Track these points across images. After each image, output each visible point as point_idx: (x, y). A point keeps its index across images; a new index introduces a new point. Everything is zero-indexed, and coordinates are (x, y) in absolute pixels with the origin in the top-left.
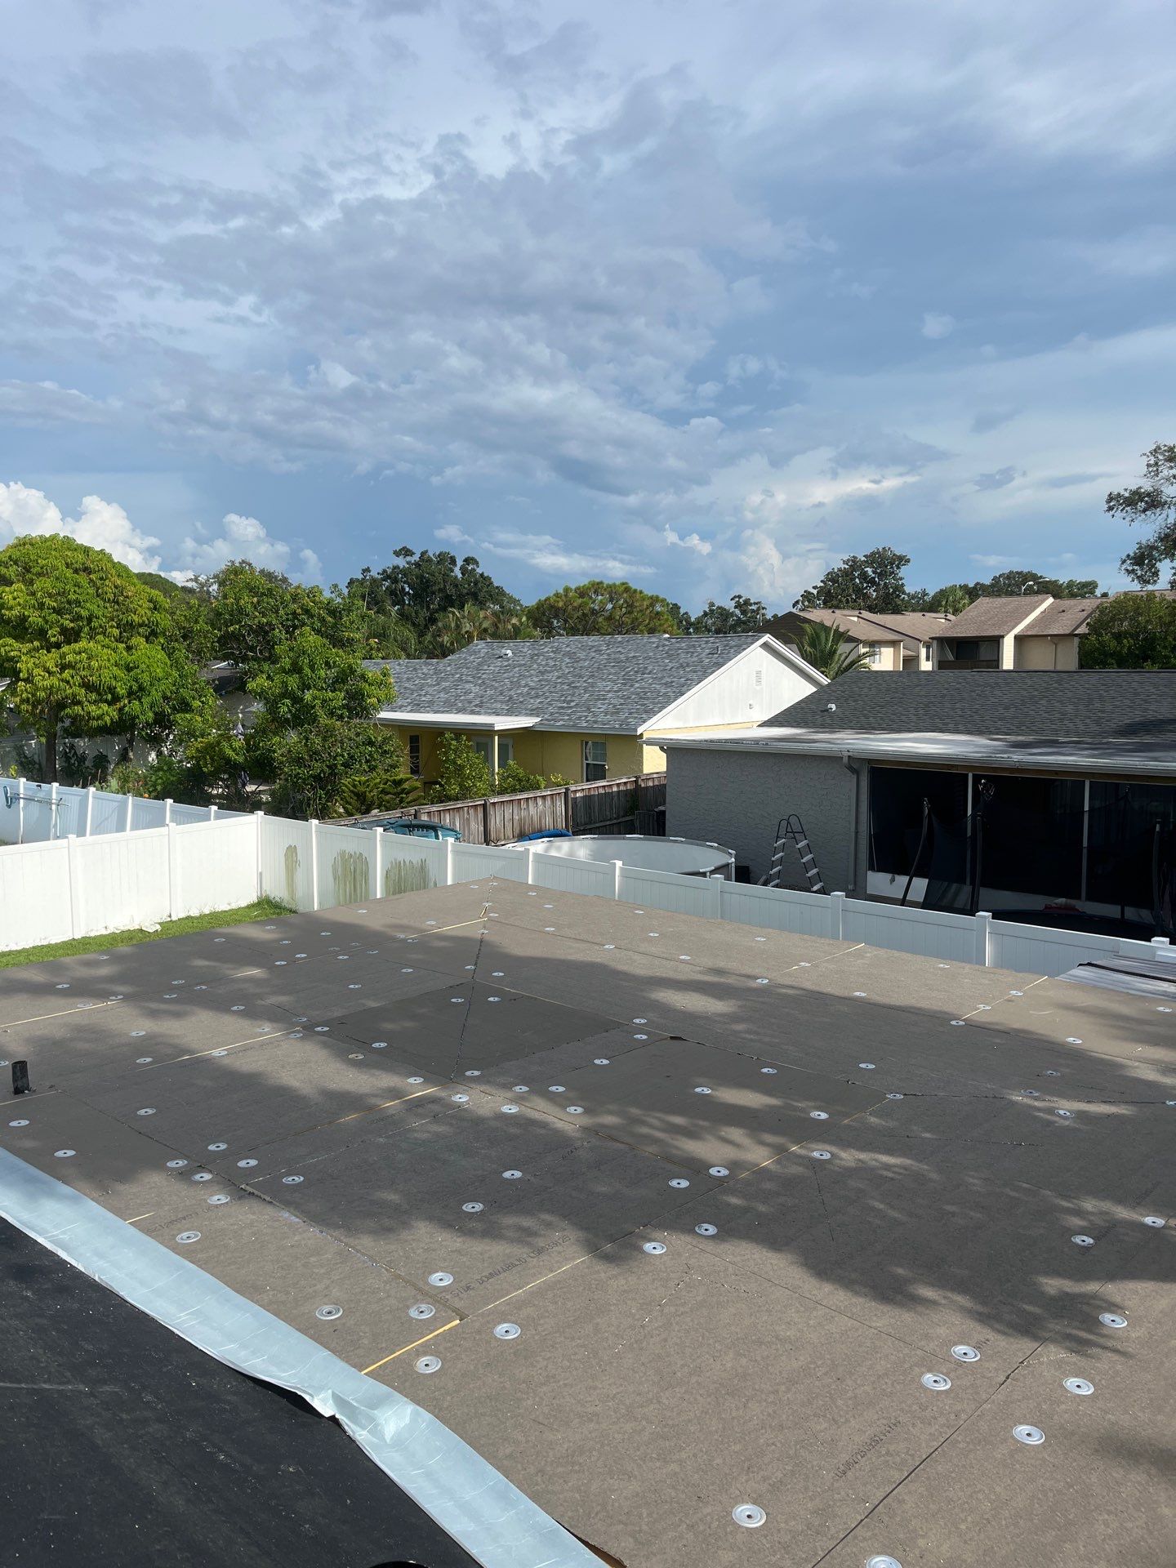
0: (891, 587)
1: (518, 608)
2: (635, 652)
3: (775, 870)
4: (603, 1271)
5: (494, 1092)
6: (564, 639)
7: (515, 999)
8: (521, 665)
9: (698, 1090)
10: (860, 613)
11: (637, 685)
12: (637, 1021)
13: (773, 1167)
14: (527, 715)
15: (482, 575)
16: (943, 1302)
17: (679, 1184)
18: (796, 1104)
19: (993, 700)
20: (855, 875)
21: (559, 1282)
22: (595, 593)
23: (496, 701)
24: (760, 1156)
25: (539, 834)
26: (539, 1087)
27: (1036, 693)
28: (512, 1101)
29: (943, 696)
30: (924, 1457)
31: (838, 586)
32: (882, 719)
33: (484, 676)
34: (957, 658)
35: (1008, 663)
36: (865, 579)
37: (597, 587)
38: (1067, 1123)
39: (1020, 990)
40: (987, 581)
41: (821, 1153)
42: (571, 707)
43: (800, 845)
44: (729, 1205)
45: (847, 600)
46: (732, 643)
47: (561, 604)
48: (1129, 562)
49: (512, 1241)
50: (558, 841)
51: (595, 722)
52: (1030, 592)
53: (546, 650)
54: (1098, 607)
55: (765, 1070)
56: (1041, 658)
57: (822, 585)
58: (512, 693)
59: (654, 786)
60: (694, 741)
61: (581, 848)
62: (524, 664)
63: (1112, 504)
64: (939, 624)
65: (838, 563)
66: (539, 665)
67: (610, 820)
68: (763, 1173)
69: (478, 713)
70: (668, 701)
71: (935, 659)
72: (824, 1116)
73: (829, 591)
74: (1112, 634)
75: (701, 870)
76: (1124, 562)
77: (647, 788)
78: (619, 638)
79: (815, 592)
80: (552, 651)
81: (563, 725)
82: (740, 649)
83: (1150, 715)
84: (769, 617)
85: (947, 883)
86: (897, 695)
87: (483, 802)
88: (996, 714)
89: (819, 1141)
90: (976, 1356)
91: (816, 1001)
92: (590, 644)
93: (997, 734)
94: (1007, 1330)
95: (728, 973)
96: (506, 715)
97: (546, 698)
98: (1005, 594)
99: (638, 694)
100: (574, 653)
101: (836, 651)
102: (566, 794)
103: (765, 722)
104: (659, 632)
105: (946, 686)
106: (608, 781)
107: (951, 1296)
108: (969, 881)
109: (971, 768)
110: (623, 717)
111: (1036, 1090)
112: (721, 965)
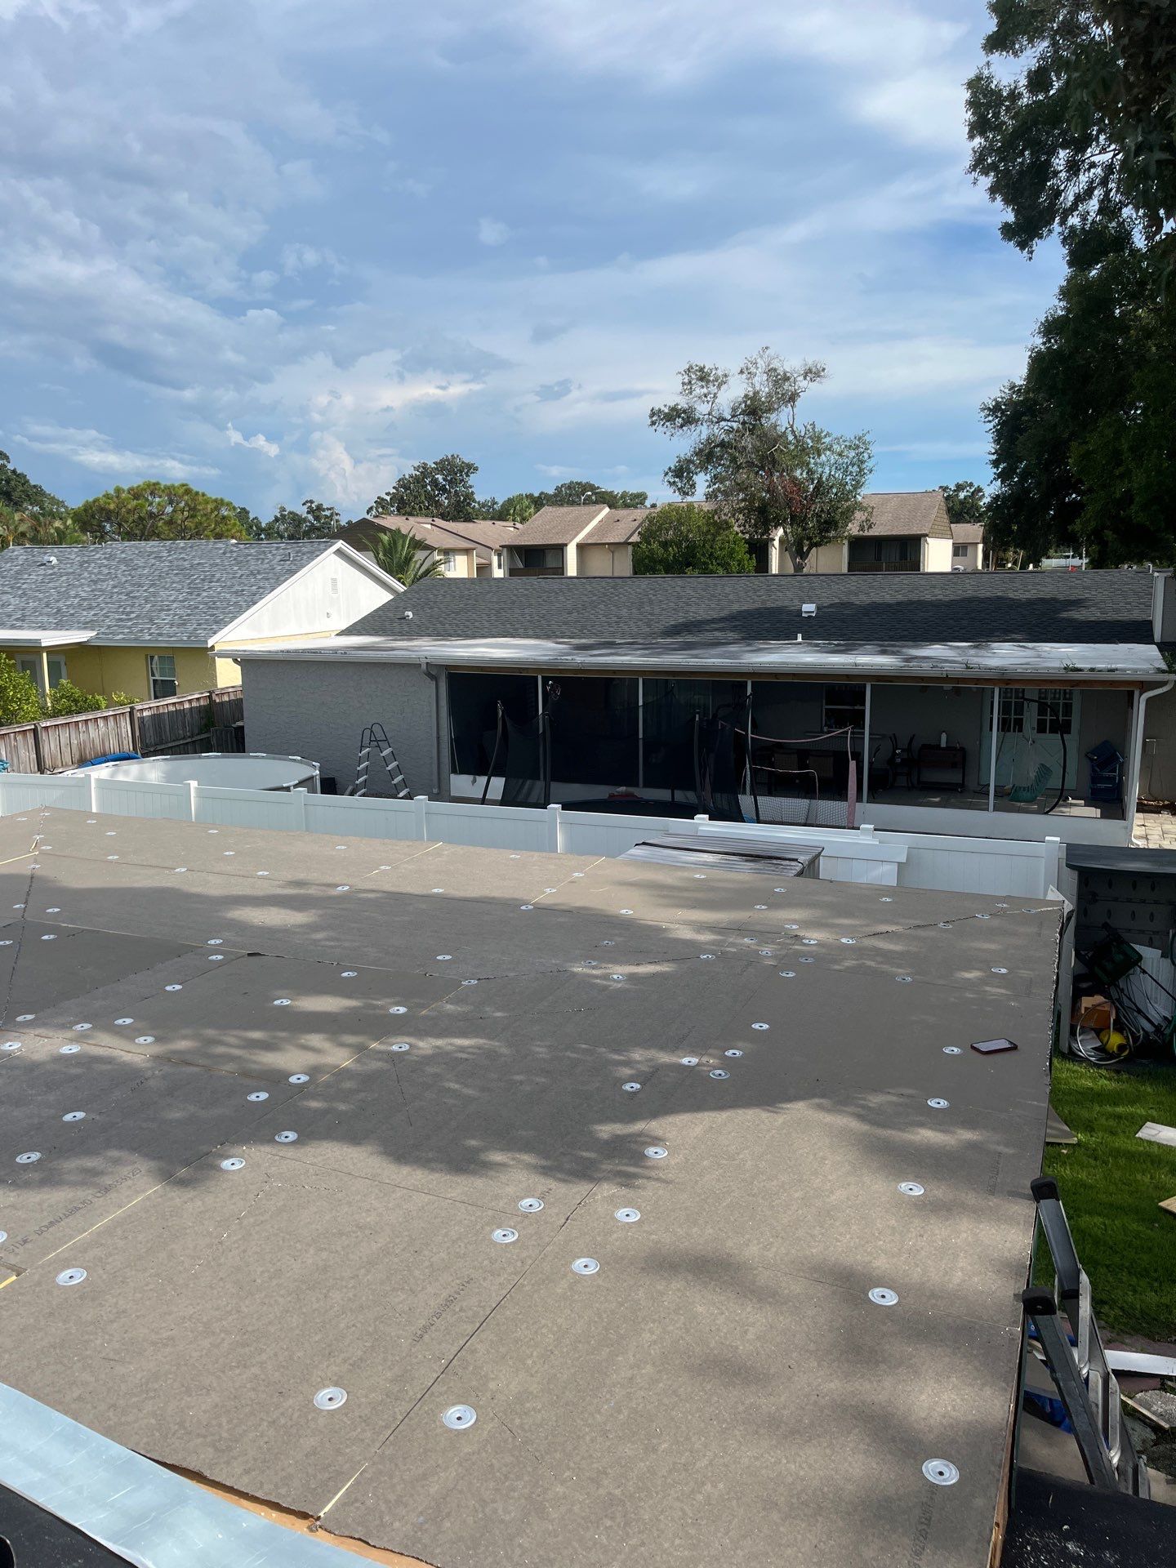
0: (462, 495)
1: (62, 510)
2: (201, 558)
3: (361, 779)
4: (178, 1196)
5: (51, 1034)
6: (115, 544)
7: (73, 934)
8: (68, 574)
9: (277, 1002)
10: (433, 521)
11: (205, 594)
12: (212, 942)
13: (353, 1067)
14: (79, 628)
15: (14, 472)
16: (512, 1163)
17: (258, 1097)
18: (375, 1002)
19: (558, 605)
20: (439, 779)
21: (130, 1216)
22: (151, 494)
23: (41, 614)
24: (340, 1057)
25: (103, 758)
26: (102, 1021)
27: (594, 598)
28: (72, 1041)
29: (513, 602)
30: (495, 1306)
31: (411, 493)
32: (457, 625)
33: (24, 586)
34: (526, 565)
35: (572, 570)
36: (436, 486)
37: (153, 488)
38: (620, 985)
39: (581, 872)
40: (551, 491)
41: (399, 1045)
42: (131, 619)
43: (385, 753)
44: (309, 1109)
45: (420, 508)
46: (304, 550)
47: (112, 506)
48: (670, 474)
49: (73, 1184)
50: (125, 765)
51: (160, 635)
52: (588, 502)
53: (97, 556)
54: (647, 517)
55: (345, 974)
56: (601, 565)
57: (395, 491)
58: (60, 604)
59: (230, 701)
60: (270, 652)
61: (152, 770)
62: (73, 573)
63: (654, 419)
64: (508, 532)
65: (409, 471)
66: (90, 573)
67: (184, 738)
68: (342, 1074)
69: (20, 628)
70: (240, 611)
71: (506, 567)
72: (402, 1010)
73: (402, 497)
74: (659, 541)
75: (285, 785)
76: (666, 474)
77: (222, 703)
78: (181, 543)
79: (388, 498)
81: (123, 639)
82: (313, 555)
83: (691, 617)
84: (343, 523)
85: (521, 781)
86: (470, 602)
87: (33, 727)
88: (561, 618)
89: (398, 1035)
90: (540, 1205)
91: (398, 900)
92: (148, 550)
93: (562, 638)
94: (566, 1178)
95: (308, 884)
96: (55, 629)
97: (102, 610)
98: (568, 504)
99: (206, 604)
100: (131, 559)
101: (411, 558)
102: (131, 713)
103: (343, 631)
104: (227, 537)
105: (515, 592)
106: (178, 698)
107: (518, 1156)
108: (542, 777)
109: (541, 670)
110: (191, 628)
111: (594, 960)
112: (301, 876)
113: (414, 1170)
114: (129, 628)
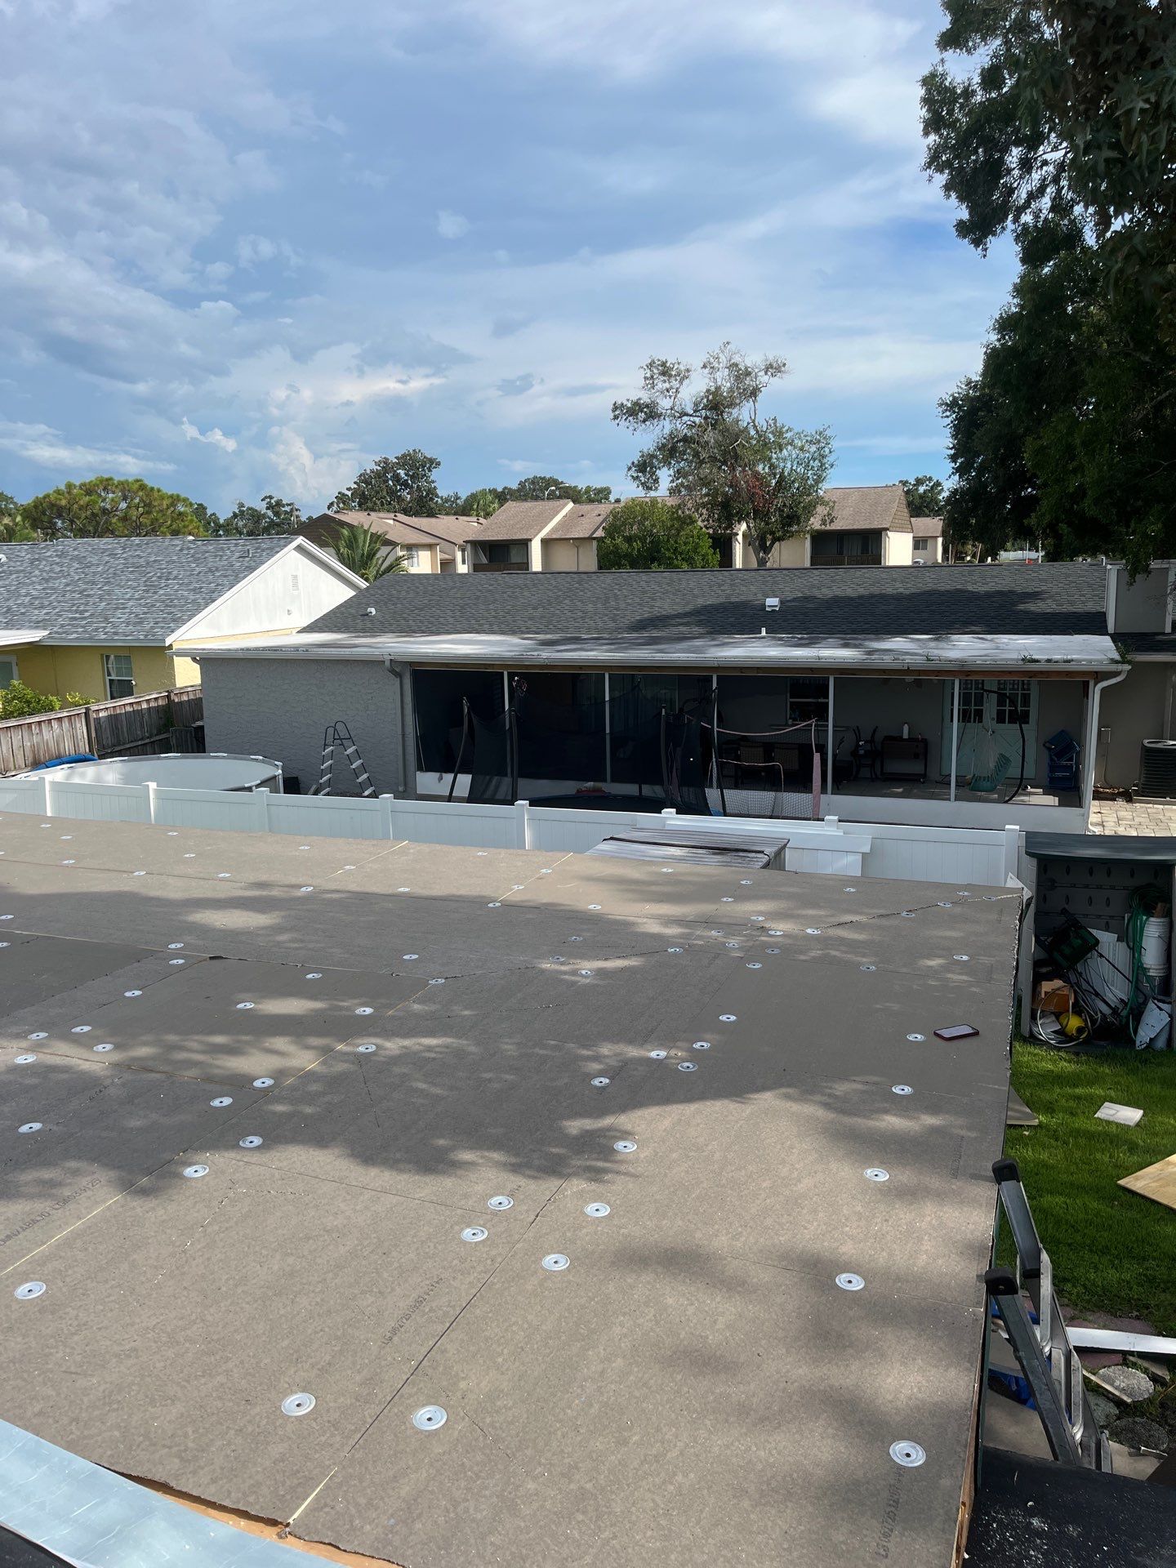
0: (425, 490)
1: (12, 506)
2: (156, 555)
3: (325, 778)
4: (139, 1205)
6: (67, 541)
7: (27, 941)
8: (18, 572)
9: (241, 1006)
10: (395, 516)
11: (162, 592)
12: (173, 946)
13: (318, 1069)
14: (31, 628)
16: (481, 1161)
17: (221, 1102)
18: (341, 1004)
19: (523, 601)
20: (405, 776)
21: (90, 1227)
22: (104, 490)
24: (304, 1059)
25: (58, 760)
26: (60, 1029)
27: (560, 593)
28: (28, 1050)
29: (478, 598)
30: (464, 1305)
31: (372, 488)
32: (421, 622)
34: (490, 560)
35: (536, 565)
36: (398, 481)
37: (106, 484)
38: (588, 981)
39: (549, 868)
40: (515, 486)
41: (366, 1046)
42: (85, 618)
43: (349, 751)
44: (275, 1113)
45: (382, 502)
46: (264, 546)
47: (63, 502)
48: (634, 469)
49: (31, 1197)
50: (81, 768)
51: (116, 633)
52: (552, 497)
53: (48, 554)
54: (611, 512)
55: (310, 976)
56: (566, 561)
57: (356, 486)
58: (11, 603)
59: (189, 700)
60: (229, 650)
61: (110, 772)
62: (23, 571)
63: (617, 413)
64: (471, 528)
65: (370, 466)
66: (41, 571)
67: (142, 739)
68: (310, 1076)
70: (199, 609)
71: (470, 562)
72: (369, 1011)
73: (363, 493)
74: (623, 536)
75: (246, 785)
76: (630, 469)
77: (181, 703)
78: (137, 540)
79: (349, 493)
80: (57, 555)
81: (77, 638)
82: (272, 552)
83: (656, 612)
84: (303, 519)
85: (488, 777)
86: (434, 598)
88: (526, 614)
89: (365, 1035)
90: (509, 1203)
91: (364, 899)
92: (102, 547)
93: (528, 633)
94: (536, 1174)
95: (272, 885)
97: (54, 608)
98: (532, 499)
99: (163, 601)
100: (84, 557)
101: (374, 554)
102: (87, 714)
103: (304, 628)
104: (184, 533)
105: (480, 588)
106: (136, 698)
107: (487, 1154)
108: (509, 775)
109: (507, 666)
110: (148, 627)
111: (563, 956)
112: (264, 877)
113: (382, 1171)
114: (83, 627)
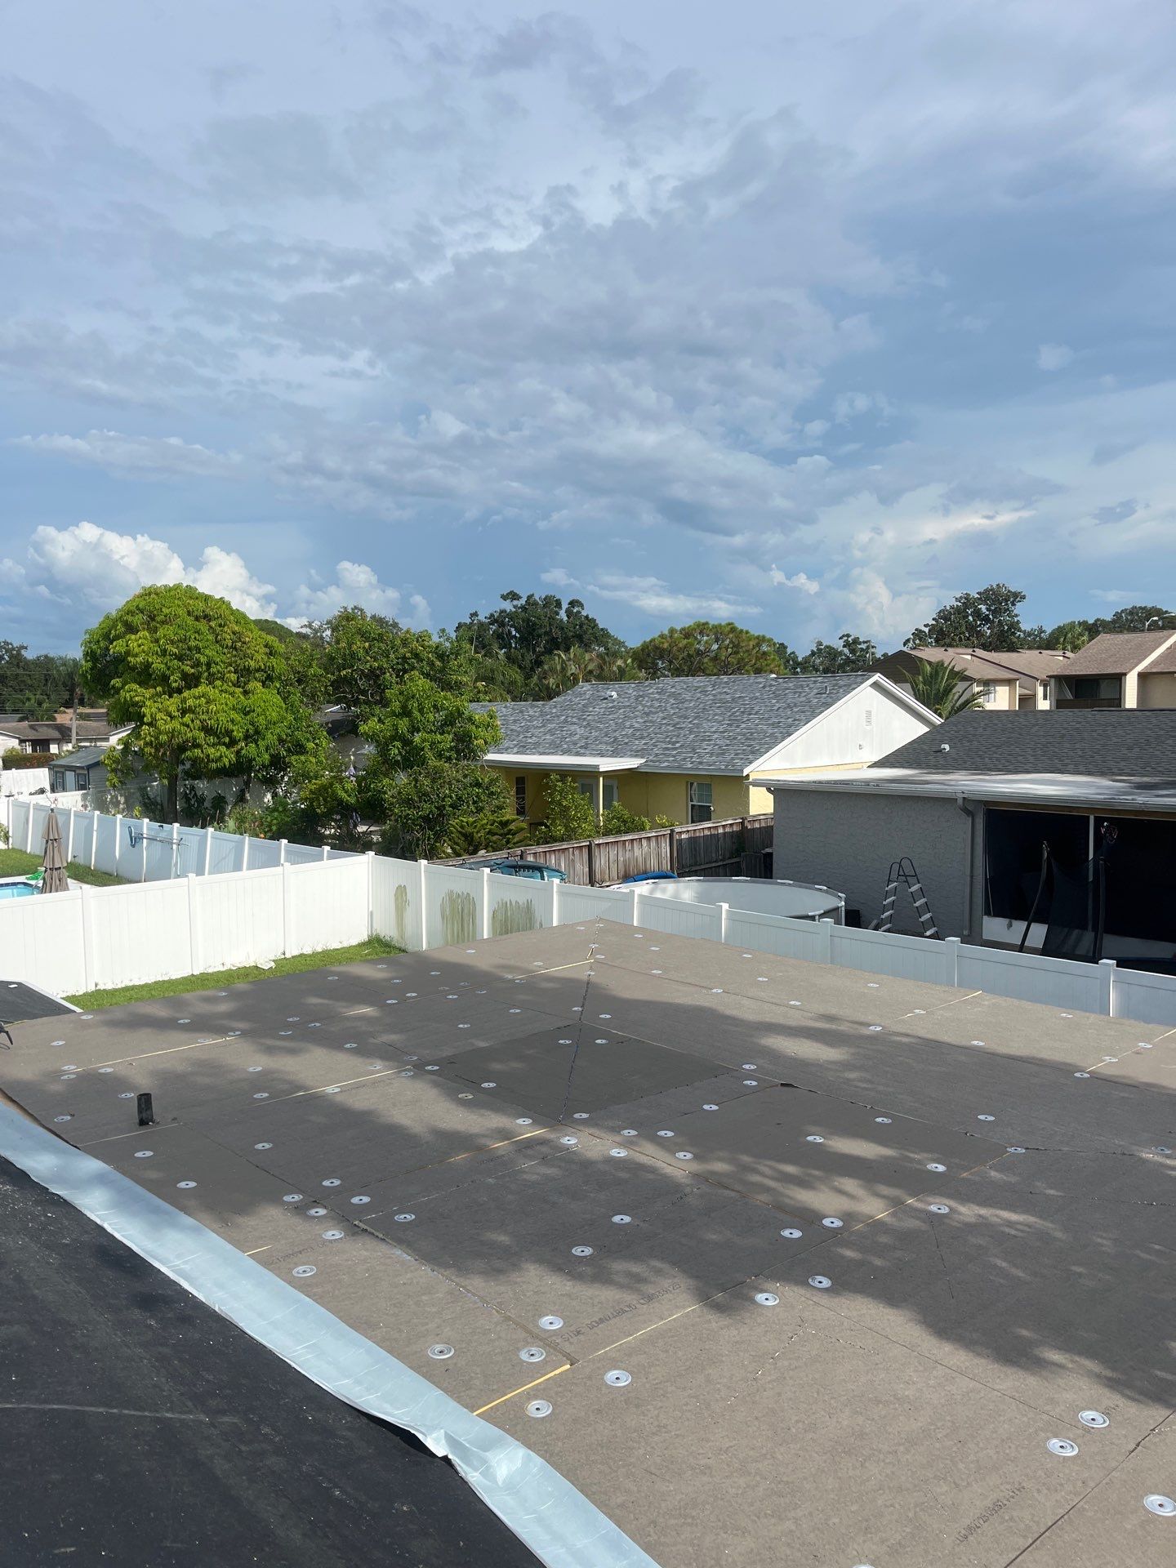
0: (1006, 624)
1: (623, 649)
2: (742, 692)
3: (886, 914)
4: (715, 1321)
5: (603, 1135)
6: (667, 680)
7: (622, 1041)
8: (625, 707)
9: (810, 1138)
10: (974, 651)
11: (743, 726)
12: (747, 1067)
13: (888, 1220)
14: (631, 756)
15: (587, 617)
16: (1070, 1366)
17: (791, 1234)
18: (912, 1155)
19: (1115, 740)
20: (971, 920)
21: (670, 1330)
22: (700, 633)
23: (601, 743)
24: (875, 1208)
25: (644, 875)
26: (648, 1131)
27: (1162, 732)
28: (621, 1145)
29: (1063, 736)
30: (1050, 1524)
31: (951, 624)
32: (997, 759)
33: (589, 718)
34: (1076, 696)
35: (1131, 700)
36: (979, 616)
37: (702, 628)
39: (1149, 1042)
40: (1109, 617)
41: (938, 1206)
42: (676, 749)
43: (914, 889)
44: (843, 1257)
45: (960, 640)
46: (841, 683)
47: (666, 645)
49: (621, 1286)
50: (663, 884)
51: (701, 763)
52: (1154, 627)
53: (652, 690)
55: (879, 1120)
56: (1167, 697)
57: (934, 622)
58: (617, 734)
59: (761, 827)
60: (802, 782)
61: (686, 890)
62: (629, 706)
64: (1057, 662)
65: (950, 601)
66: (644, 706)
67: (716, 862)
68: (879, 1226)
69: (583, 755)
70: (775, 741)
71: (1053, 698)
72: (941, 1168)
73: (941, 629)
75: (810, 914)
77: (753, 829)
78: (725, 678)
79: (926, 630)
80: (657, 692)
81: (668, 766)
82: (849, 688)
84: (879, 655)
85: (1066, 930)
86: (1012, 735)
87: (588, 843)
88: (1119, 754)
89: (937, 1194)
90: (1105, 1422)
91: (932, 1049)
92: (695, 685)
93: (1120, 775)
94: (1137, 1397)
95: (841, 1019)
96: (611, 756)
97: (651, 739)
98: (1128, 630)
99: (744, 735)
100: (679, 694)
101: (951, 689)
102: (671, 835)
103: (875, 763)
104: (766, 672)
105: (1065, 726)
106: (714, 823)
107: (1078, 1360)
108: (1090, 927)
109: (1092, 810)
110: (729, 758)
111: (1169, 1148)
112: (833, 1011)
113: (957, 1349)
114: (674, 756)
